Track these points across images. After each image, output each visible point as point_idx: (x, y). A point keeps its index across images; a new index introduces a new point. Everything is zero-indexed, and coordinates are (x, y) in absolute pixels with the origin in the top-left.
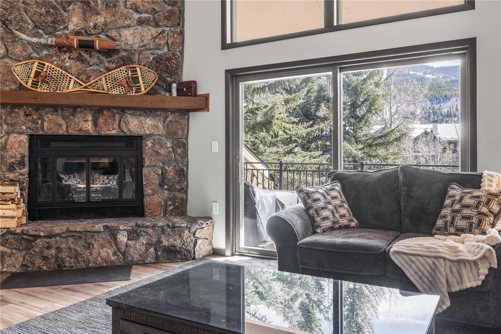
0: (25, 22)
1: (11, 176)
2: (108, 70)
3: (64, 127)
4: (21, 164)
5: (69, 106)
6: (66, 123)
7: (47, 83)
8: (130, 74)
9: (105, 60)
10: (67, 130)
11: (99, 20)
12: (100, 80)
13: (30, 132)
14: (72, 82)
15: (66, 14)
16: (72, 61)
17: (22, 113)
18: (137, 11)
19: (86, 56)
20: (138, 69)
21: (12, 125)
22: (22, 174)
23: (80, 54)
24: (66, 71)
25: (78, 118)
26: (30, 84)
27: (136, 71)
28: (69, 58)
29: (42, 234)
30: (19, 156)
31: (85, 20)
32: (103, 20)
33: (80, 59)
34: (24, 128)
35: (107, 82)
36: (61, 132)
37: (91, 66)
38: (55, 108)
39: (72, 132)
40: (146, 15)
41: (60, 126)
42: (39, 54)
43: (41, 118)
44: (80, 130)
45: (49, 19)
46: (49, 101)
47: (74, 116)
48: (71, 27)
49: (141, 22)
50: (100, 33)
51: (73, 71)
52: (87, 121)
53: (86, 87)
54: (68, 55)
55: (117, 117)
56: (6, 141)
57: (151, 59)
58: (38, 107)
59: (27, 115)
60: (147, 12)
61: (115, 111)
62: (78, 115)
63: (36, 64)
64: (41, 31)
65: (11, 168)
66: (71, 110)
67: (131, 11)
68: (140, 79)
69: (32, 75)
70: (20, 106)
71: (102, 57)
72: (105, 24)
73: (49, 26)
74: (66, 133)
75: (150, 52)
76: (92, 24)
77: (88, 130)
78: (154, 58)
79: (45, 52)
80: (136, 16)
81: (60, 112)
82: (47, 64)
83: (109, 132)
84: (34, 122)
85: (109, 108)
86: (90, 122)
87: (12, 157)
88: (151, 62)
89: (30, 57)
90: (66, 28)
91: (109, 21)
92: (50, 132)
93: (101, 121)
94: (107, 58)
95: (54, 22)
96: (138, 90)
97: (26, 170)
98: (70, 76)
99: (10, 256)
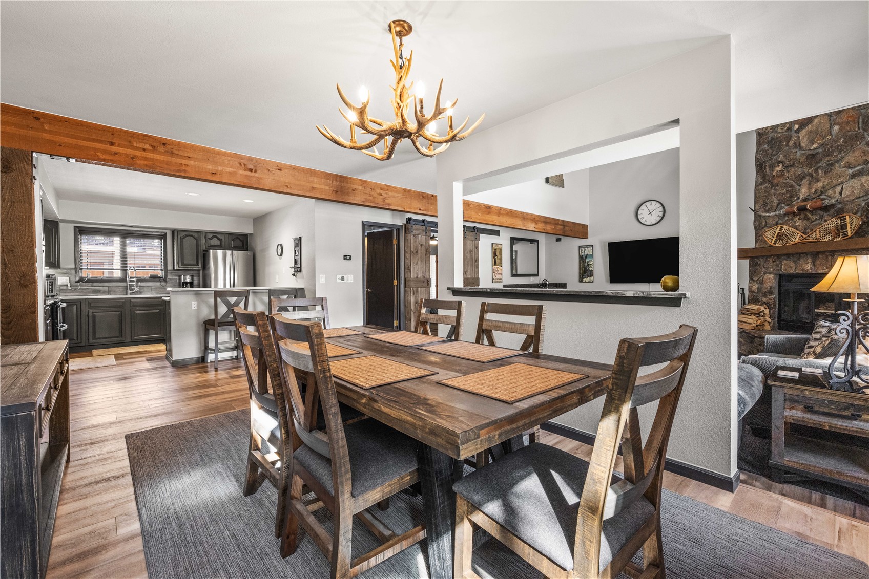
0: (772, 202)
1: (764, 300)
2: (826, 221)
3: (794, 268)
4: (770, 292)
5: (797, 254)
6: (796, 265)
7: (782, 240)
8: (839, 222)
9: (825, 214)
10: (795, 271)
11: (819, 186)
12: (815, 232)
13: (775, 272)
14: (799, 235)
15: (798, 187)
16: (801, 221)
17: (771, 260)
18: (849, 167)
19: (809, 215)
20: (847, 217)
21: (767, 268)
22: (770, 299)
23: (806, 215)
24: (797, 229)
25: (802, 262)
26: (773, 242)
27: (846, 219)
28: (799, 219)
29: (756, 335)
30: (769, 287)
31: (810, 188)
32: (822, 184)
33: (806, 218)
34: (772, 270)
35: (820, 232)
36: (792, 272)
37: (813, 221)
38: (788, 256)
39: (798, 271)
40: (859, 168)
41: (791, 267)
42: (782, 220)
43: (780, 263)
44: (803, 270)
45: (788, 195)
46: (785, 252)
47: (799, 260)
48: (801, 196)
49: (853, 176)
50: (820, 195)
51: (801, 228)
52: (808, 263)
53: (805, 239)
54: (798, 217)
55: (830, 258)
56: (763, 278)
57: (863, 204)
58: (779, 256)
59: (774, 262)
60: (859, 165)
61: (829, 254)
62: (802, 260)
63: (779, 228)
64: (783, 205)
65: (765, 295)
66: (798, 256)
67: (845, 169)
68: (848, 225)
69: (775, 236)
70: (770, 256)
71: (822, 213)
72: (823, 188)
73: (787, 200)
74: (795, 273)
75: (862, 199)
76: (813, 190)
77: (807, 270)
78: (866, 204)
79: (786, 218)
80: (850, 171)
81: (792, 257)
82: (785, 226)
83: (823, 271)
84: (777, 266)
85: (823, 252)
86: (810, 264)
87: (766, 288)
88: (864, 207)
89: (777, 224)
90: (799, 198)
91: (826, 183)
92: (785, 272)
93: (818, 262)
94: (826, 213)
95: (791, 197)
96: (845, 235)
97: (775, 296)
98: (798, 232)
99: (743, 345)
